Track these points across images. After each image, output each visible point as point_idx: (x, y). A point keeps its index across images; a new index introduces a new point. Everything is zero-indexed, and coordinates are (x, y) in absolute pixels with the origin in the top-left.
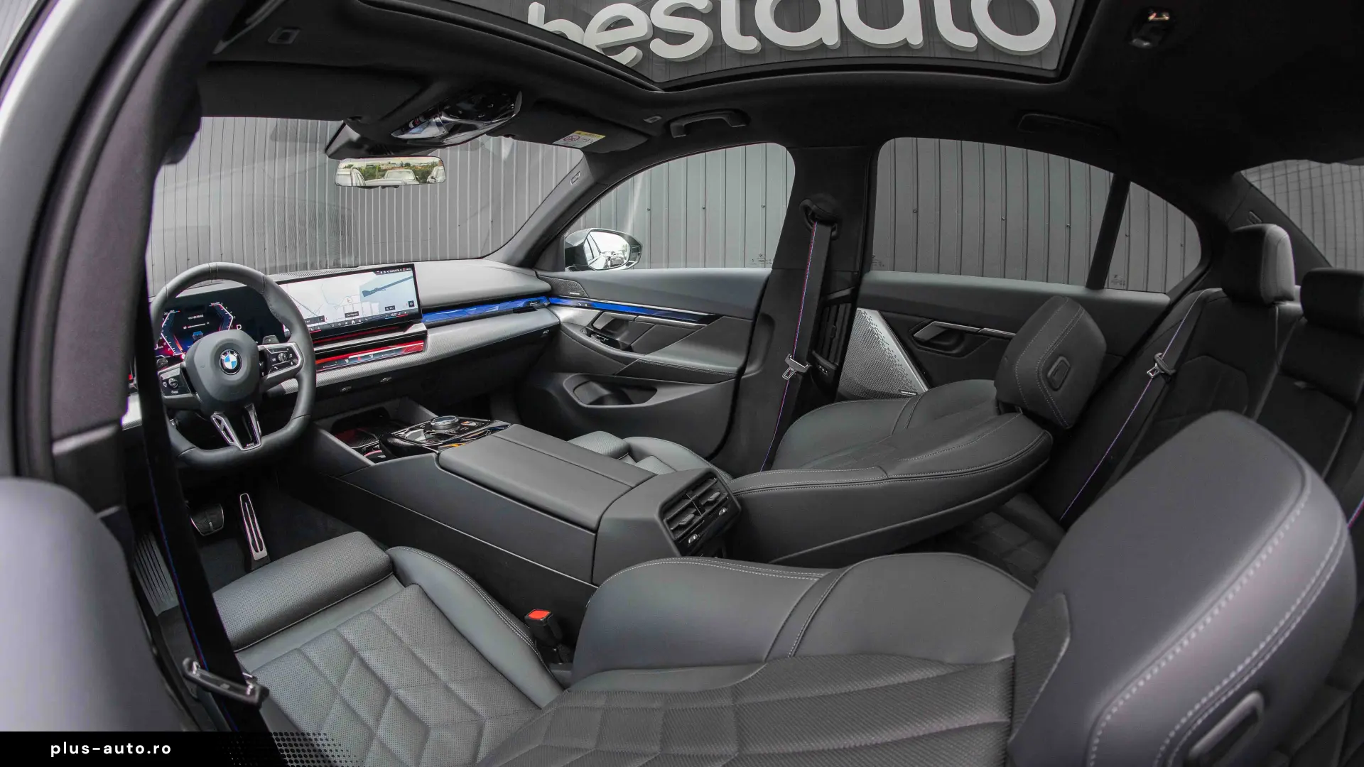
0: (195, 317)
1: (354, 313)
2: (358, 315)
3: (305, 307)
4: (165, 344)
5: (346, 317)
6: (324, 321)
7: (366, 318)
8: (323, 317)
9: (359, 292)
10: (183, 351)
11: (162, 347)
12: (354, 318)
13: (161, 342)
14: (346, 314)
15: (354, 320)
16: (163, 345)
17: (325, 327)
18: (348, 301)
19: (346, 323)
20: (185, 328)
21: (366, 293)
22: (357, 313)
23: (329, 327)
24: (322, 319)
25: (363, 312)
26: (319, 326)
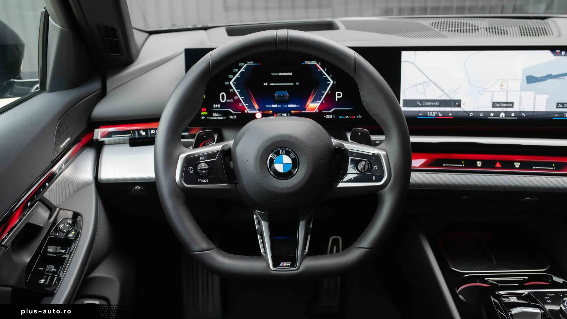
0: (280, 74)
1: (507, 103)
2: (512, 107)
3: (436, 84)
4: (236, 98)
5: (493, 106)
6: (459, 106)
7: (523, 112)
8: (459, 101)
9: (521, 77)
10: (259, 110)
11: (232, 100)
12: (505, 109)
13: (230, 95)
14: (494, 103)
15: (505, 112)
16: (233, 99)
17: (458, 115)
18: (501, 86)
19: (492, 115)
20: (266, 84)
21: (531, 80)
22: (511, 104)
23: (466, 114)
24: (457, 103)
25: (520, 105)
26: (452, 112)
